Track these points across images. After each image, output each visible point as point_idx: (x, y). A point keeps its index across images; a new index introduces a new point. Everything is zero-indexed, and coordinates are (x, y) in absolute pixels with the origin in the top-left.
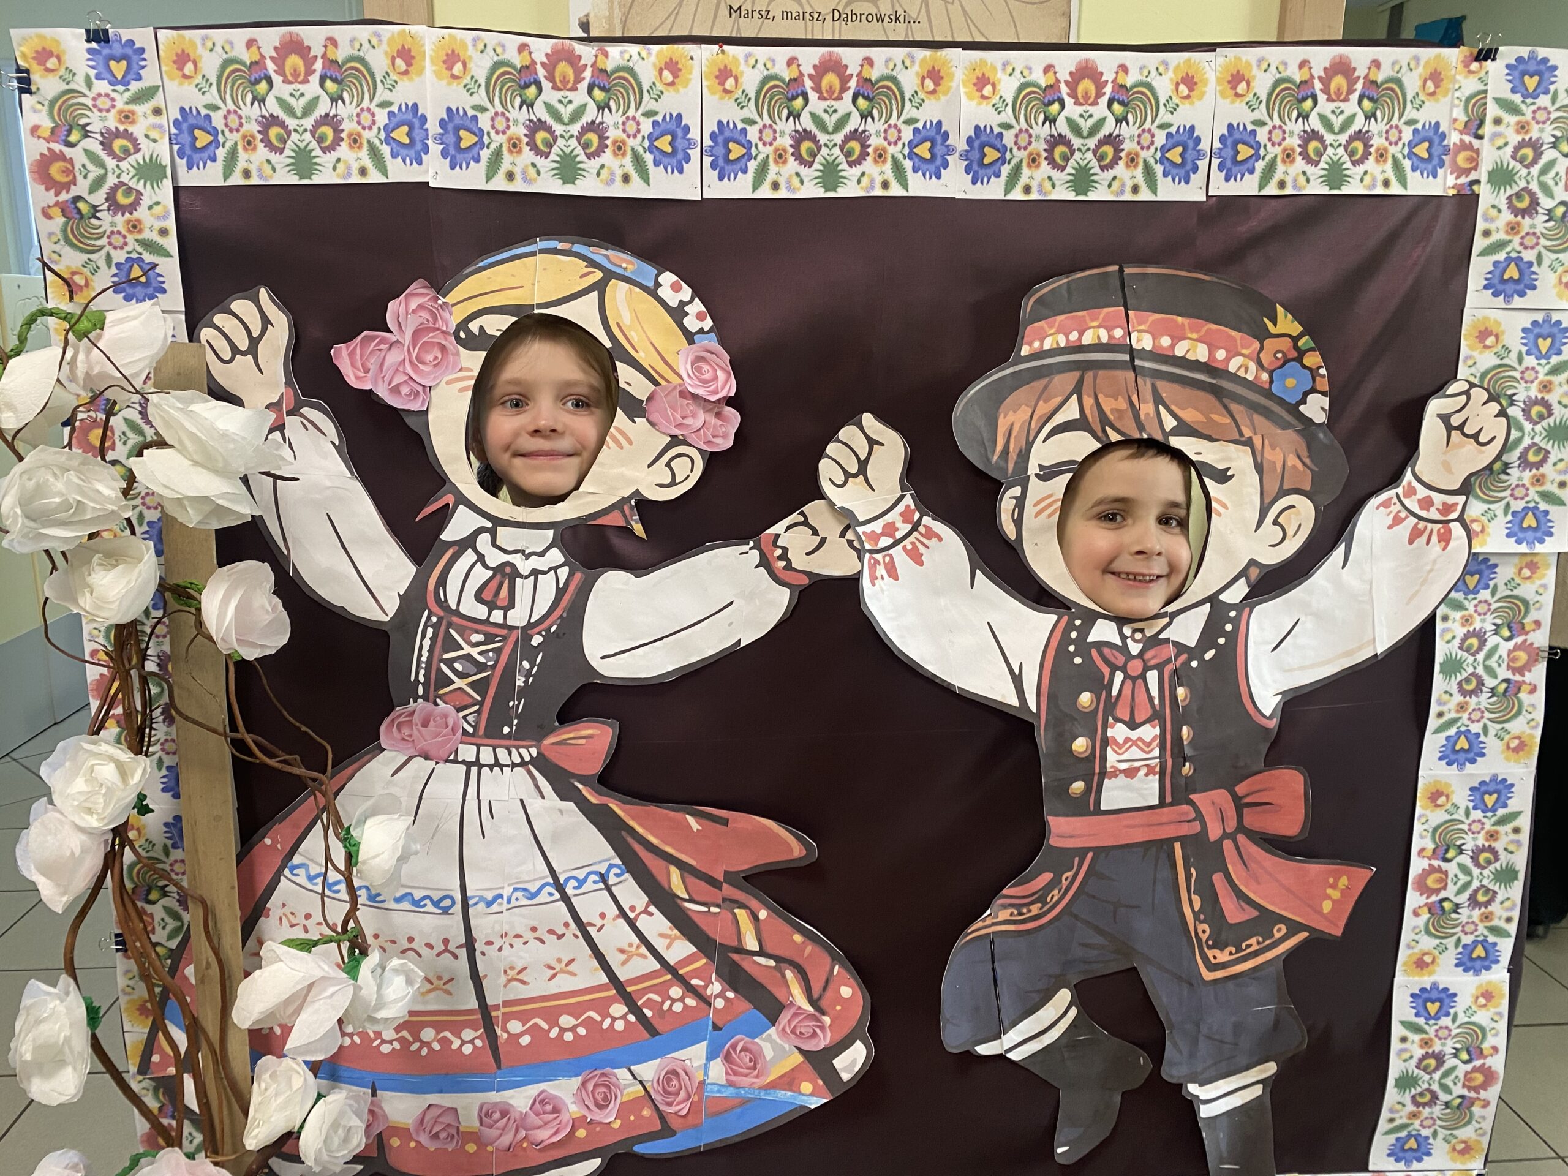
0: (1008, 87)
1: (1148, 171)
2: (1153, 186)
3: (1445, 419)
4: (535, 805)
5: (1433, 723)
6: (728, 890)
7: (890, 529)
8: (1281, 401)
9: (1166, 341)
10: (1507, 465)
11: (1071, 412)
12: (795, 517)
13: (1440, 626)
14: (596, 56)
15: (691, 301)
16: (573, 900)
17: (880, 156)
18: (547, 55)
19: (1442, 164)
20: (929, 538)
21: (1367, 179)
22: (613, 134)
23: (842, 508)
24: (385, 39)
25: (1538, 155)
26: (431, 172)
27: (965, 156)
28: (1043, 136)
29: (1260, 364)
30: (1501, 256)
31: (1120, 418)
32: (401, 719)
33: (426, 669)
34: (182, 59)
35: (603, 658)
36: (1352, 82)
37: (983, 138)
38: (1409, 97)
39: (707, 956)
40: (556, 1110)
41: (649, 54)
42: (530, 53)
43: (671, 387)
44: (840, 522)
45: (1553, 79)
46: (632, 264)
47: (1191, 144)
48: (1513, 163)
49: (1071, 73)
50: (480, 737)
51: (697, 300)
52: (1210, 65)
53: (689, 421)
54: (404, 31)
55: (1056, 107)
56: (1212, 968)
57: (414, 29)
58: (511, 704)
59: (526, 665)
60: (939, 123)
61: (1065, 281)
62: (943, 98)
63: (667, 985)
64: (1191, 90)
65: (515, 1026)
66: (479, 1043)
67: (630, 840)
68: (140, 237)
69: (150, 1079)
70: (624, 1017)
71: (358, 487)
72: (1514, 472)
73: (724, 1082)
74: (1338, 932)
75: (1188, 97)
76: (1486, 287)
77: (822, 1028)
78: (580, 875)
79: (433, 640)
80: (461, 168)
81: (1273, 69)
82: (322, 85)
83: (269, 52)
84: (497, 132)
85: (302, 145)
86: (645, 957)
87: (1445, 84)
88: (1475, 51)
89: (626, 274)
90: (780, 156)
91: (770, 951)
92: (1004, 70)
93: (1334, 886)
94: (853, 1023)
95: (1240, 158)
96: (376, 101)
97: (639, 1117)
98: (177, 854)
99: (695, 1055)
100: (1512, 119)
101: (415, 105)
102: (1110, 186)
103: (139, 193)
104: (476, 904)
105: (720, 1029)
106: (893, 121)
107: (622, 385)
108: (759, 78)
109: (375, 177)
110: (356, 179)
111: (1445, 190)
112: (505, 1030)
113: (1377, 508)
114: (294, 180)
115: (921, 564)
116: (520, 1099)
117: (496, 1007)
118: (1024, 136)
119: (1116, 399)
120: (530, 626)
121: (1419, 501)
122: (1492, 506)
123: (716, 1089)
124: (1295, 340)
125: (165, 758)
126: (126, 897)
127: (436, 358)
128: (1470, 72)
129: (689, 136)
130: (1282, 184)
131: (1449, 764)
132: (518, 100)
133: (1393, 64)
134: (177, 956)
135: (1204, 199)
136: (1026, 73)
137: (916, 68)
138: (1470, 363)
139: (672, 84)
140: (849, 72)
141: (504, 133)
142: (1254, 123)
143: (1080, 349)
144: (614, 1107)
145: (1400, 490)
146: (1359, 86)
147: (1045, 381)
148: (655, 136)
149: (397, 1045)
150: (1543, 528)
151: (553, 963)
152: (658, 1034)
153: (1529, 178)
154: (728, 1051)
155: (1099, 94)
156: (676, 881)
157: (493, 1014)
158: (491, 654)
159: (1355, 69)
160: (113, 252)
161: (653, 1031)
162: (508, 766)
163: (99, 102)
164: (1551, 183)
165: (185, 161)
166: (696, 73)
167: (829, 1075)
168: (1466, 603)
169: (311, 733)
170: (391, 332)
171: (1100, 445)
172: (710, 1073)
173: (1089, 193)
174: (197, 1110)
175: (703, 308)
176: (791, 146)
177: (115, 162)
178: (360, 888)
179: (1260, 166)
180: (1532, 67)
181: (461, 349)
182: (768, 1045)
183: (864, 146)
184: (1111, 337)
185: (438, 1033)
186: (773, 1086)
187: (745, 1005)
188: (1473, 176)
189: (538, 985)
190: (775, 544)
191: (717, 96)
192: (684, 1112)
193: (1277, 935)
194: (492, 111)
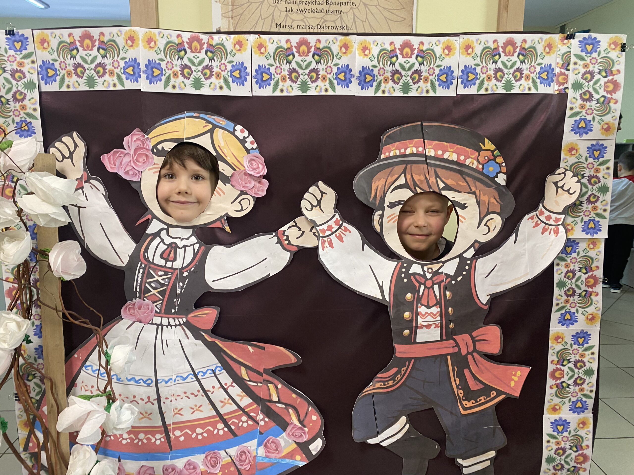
0: (375, 51)
1: (433, 84)
2: (434, 90)
3: (556, 184)
4: (185, 342)
5: (554, 308)
6: (265, 376)
7: (330, 228)
8: (487, 177)
9: (440, 152)
10: (581, 203)
11: (402, 181)
12: (292, 223)
13: (556, 268)
14: (209, 39)
15: (248, 137)
16: (201, 381)
17: (324, 79)
18: (189, 39)
19: (552, 81)
20: (346, 231)
21: (522, 87)
22: (216, 70)
23: (310, 219)
24: (123, 33)
25: (592, 77)
26: (142, 85)
27: (358, 78)
28: (390, 70)
29: (478, 162)
30: (578, 118)
31: (422, 183)
32: (130, 306)
33: (140, 286)
34: (43, 41)
35: (213, 281)
36: (515, 48)
37: (366, 71)
38: (539, 54)
39: (257, 404)
40: (195, 468)
41: (230, 38)
42: (182, 38)
43: (241, 171)
44: (310, 225)
45: (598, 46)
46: (224, 122)
47: (450, 73)
48: (582, 80)
49: (401, 45)
50: (163, 314)
51: (251, 136)
52: (457, 42)
53: (248, 185)
54: (131, 29)
55: (395, 59)
56: (465, 409)
57: (135, 28)
58: (175, 300)
59: (181, 284)
60: (348, 65)
61: (399, 128)
62: (349, 55)
63: (240, 416)
64: (449, 52)
65: (178, 433)
66: (163, 440)
67: (225, 356)
68: (25, 112)
69: (29, 453)
70: (223, 429)
71: (112, 212)
72: (585, 205)
73: (264, 456)
74: (517, 394)
75: (448, 55)
76: (572, 130)
77: (304, 433)
78: (204, 370)
79: (143, 274)
80: (154, 84)
81: (482, 43)
82: (98, 51)
83: (77, 38)
84: (168, 69)
85: (90, 75)
86: (232, 404)
87: (553, 49)
88: (566, 35)
89: (223, 126)
90: (284, 79)
91: (283, 401)
92: (374, 44)
93: (515, 375)
94: (317, 431)
95: (469, 79)
96: (120, 57)
97: (229, 471)
98: (40, 361)
99: (252, 445)
100: (582, 63)
101: (135, 59)
102: (417, 90)
103: (25, 94)
104: (161, 382)
105: (263, 434)
106: (329, 65)
107: (221, 170)
108: (275, 47)
109: (119, 87)
110: (112, 88)
111: (554, 92)
112: (174, 434)
113: (528, 220)
114: (87, 89)
115: (343, 242)
116: (180, 463)
117: (170, 425)
118: (382, 70)
119: (420, 176)
120: (183, 268)
121: (546, 217)
122: (576, 219)
123: (261, 459)
124: (493, 152)
125: (35, 321)
126: (19, 378)
127: (144, 160)
128: (564, 44)
129: (246, 71)
130: (487, 90)
131: (563, 325)
132: (177, 57)
133: (532, 41)
134: (39, 403)
135: (455, 95)
136: (382, 45)
137: (338, 43)
138: (566, 161)
139: (240, 50)
140: (311, 45)
141: (171, 69)
142: (475, 65)
143: (405, 156)
144: (219, 466)
145: (537, 212)
146: (518, 50)
147: (391, 169)
148: (233, 71)
149: (129, 440)
150: (597, 228)
151: (194, 407)
152: (237, 436)
153: (589, 86)
154: (266, 443)
155: (412, 54)
156: (244, 373)
157: (169, 428)
158: (167, 280)
159: (516, 43)
160: (15, 118)
161: (235, 435)
162: (174, 326)
163: (10, 59)
164: (598, 88)
165: (44, 81)
166: (249, 45)
167: (307, 452)
168: (566, 258)
169: (95, 311)
170: (125, 149)
171: (413, 194)
172: (259, 452)
173: (409, 93)
174: (47, 466)
175: (253, 140)
176: (288, 75)
177: (16, 82)
178: (113, 375)
179: (478, 82)
180: (590, 42)
181: (154, 156)
182: (282, 440)
183: (318, 75)
184: (417, 151)
185: (146, 435)
186: (285, 457)
187: (273, 424)
188: (566, 86)
189: (187, 416)
190: (284, 234)
191: (258, 55)
192: (248, 469)
193: (492, 396)
194: (166, 61)
